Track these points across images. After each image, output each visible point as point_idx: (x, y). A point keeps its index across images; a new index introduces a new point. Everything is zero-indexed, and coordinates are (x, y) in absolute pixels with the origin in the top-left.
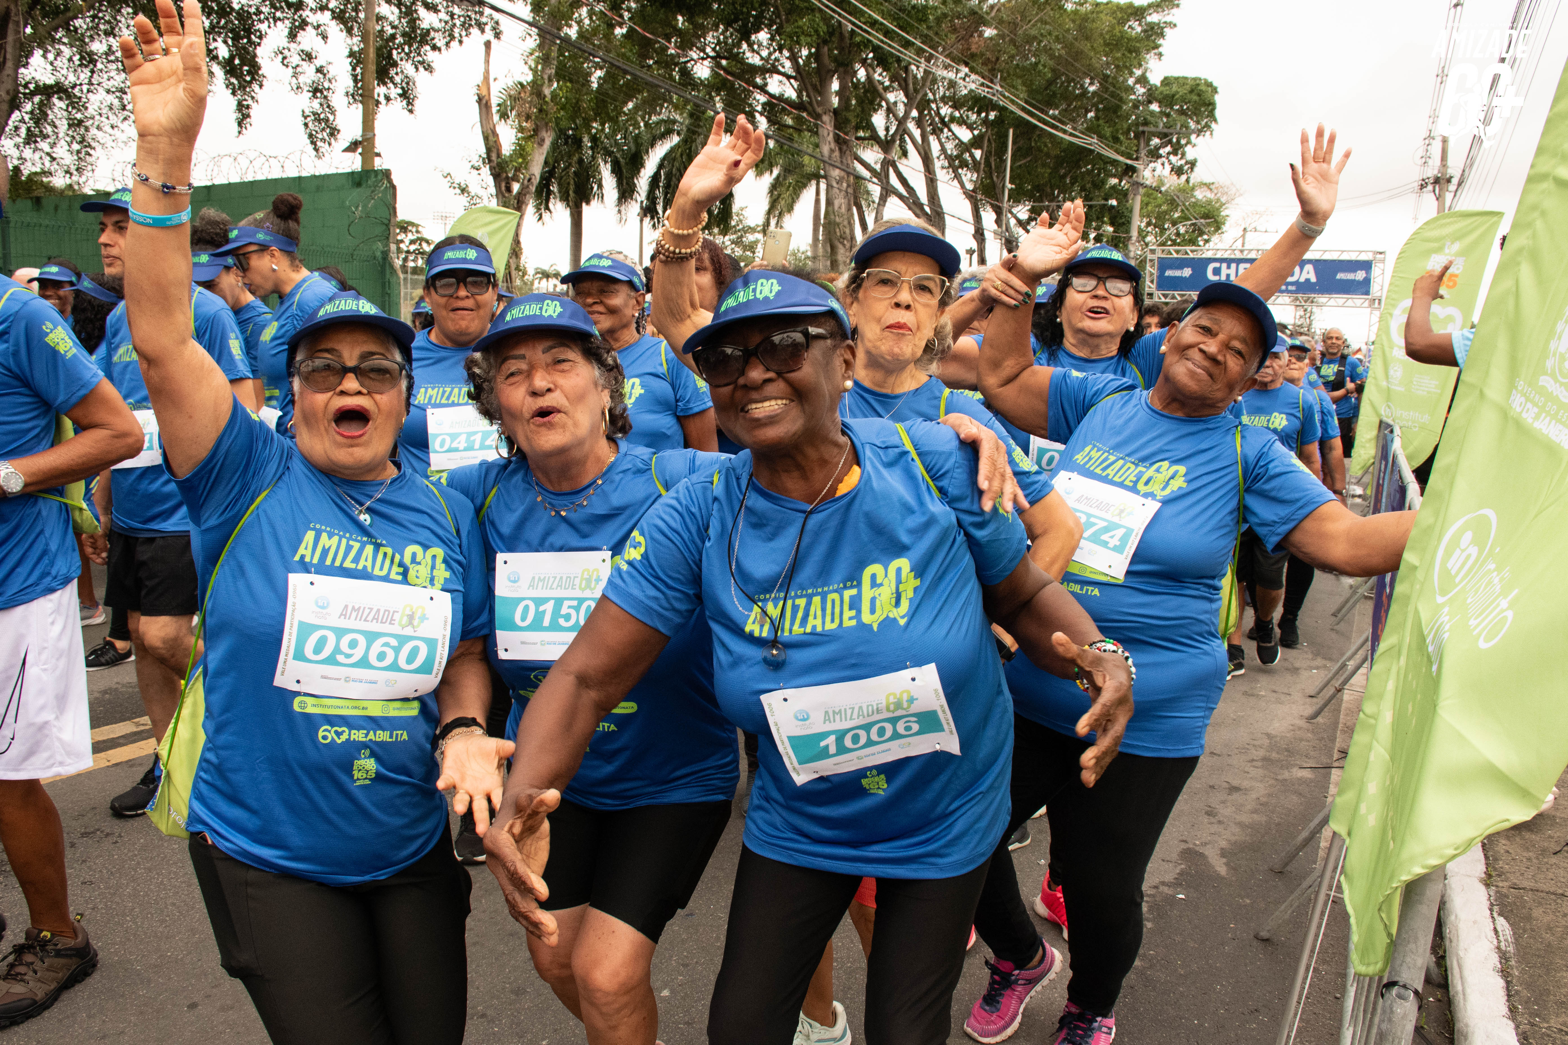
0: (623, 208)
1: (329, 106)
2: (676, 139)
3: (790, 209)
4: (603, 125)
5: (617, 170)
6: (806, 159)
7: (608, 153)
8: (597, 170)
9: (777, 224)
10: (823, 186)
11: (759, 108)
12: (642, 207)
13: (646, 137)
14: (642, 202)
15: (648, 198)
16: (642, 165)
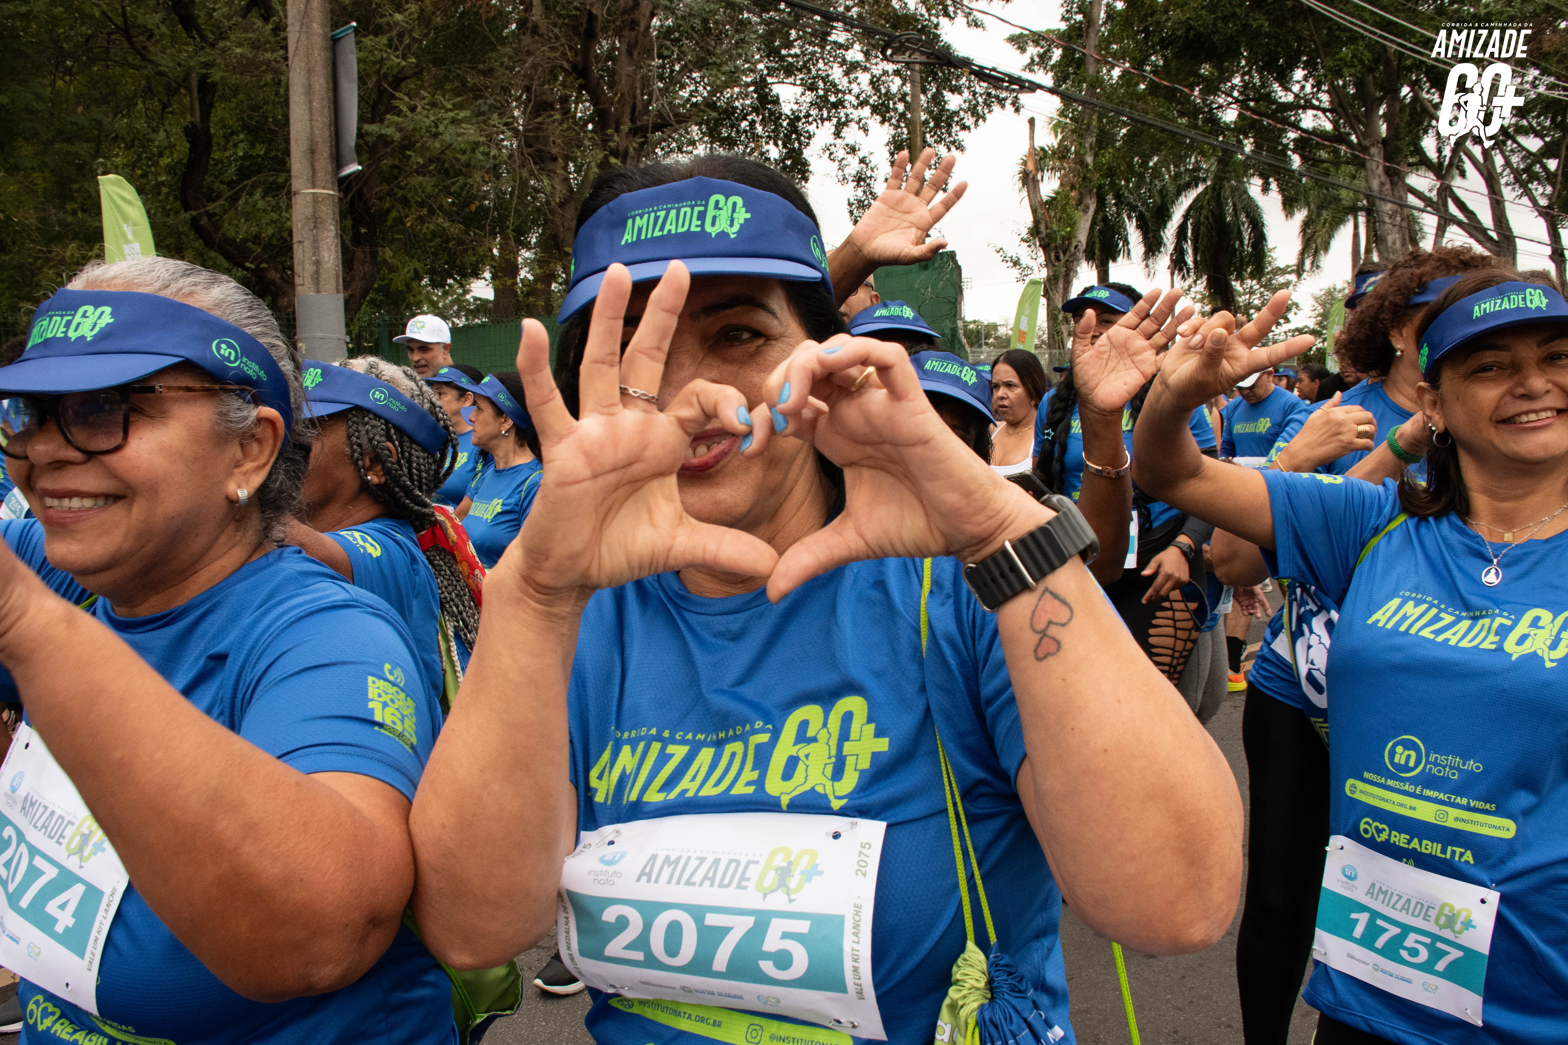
0: (1150, 262)
1: (871, 193)
2: (1201, 188)
3: (1326, 247)
4: (1128, 181)
5: (1142, 226)
6: (1344, 193)
7: (1132, 208)
8: (1123, 226)
9: (1312, 263)
10: (1362, 220)
11: (1291, 146)
12: (1172, 260)
13: (1172, 189)
14: (1172, 255)
15: (1175, 249)
16: (1169, 217)
